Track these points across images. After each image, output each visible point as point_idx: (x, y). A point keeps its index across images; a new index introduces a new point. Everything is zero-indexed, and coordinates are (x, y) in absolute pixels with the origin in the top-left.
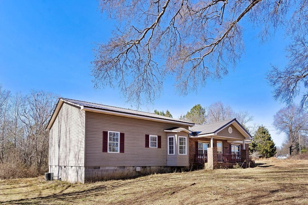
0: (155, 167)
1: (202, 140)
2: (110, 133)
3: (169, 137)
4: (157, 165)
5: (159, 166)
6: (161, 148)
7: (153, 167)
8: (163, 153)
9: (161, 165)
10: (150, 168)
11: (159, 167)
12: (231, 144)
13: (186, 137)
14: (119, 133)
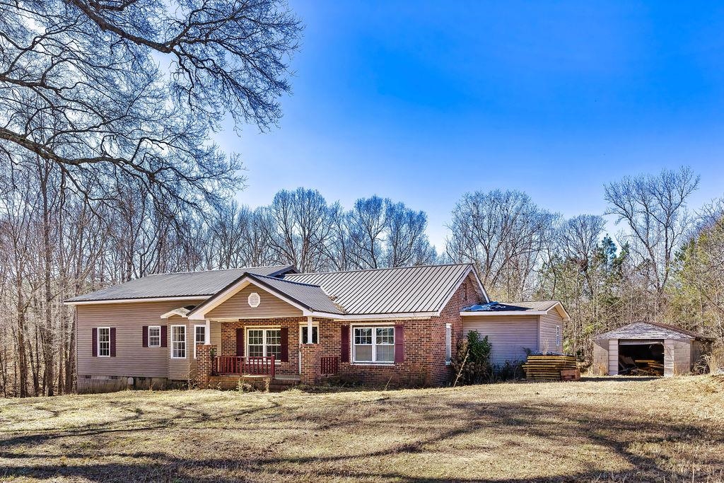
2: (99, 329)
3: (172, 326)
5: (160, 378)
6: (166, 347)
10: (151, 381)
12: (352, 324)
13: (185, 326)
14: (109, 328)
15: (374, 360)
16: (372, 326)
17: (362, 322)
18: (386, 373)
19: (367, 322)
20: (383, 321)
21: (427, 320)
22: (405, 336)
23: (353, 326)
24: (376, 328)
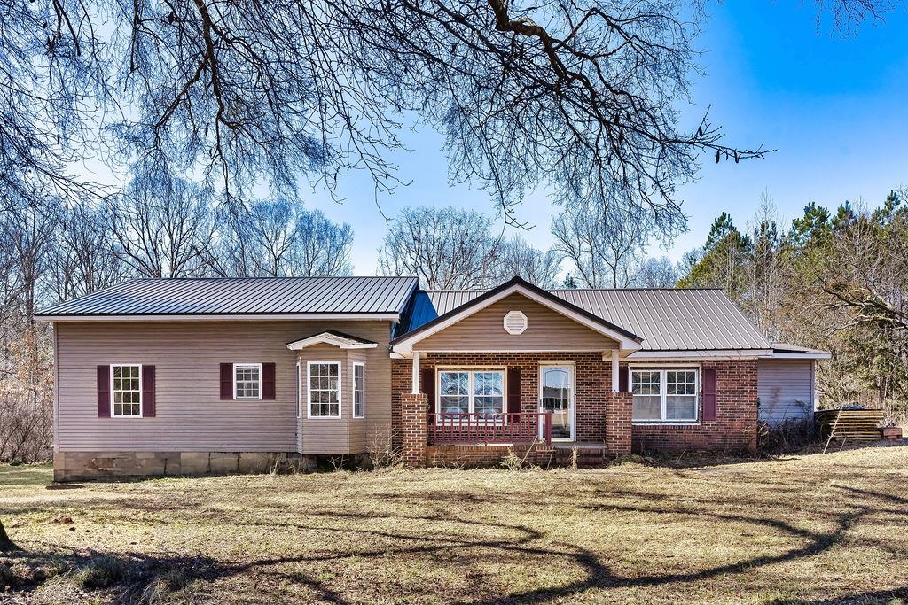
0: (256, 455)
1: (453, 364)
2: (115, 368)
3: (309, 364)
4: (260, 450)
5: (269, 453)
6: (274, 399)
7: (251, 454)
8: (281, 414)
9: (276, 450)
10: (239, 457)
11: (271, 456)
12: (630, 365)
13: (339, 363)
14: (140, 366)
15: (664, 417)
16: (661, 368)
17: (650, 362)
18: (689, 436)
19: (659, 362)
20: (684, 362)
21: (751, 361)
22: (718, 383)
23: (632, 368)
24: (666, 371)
